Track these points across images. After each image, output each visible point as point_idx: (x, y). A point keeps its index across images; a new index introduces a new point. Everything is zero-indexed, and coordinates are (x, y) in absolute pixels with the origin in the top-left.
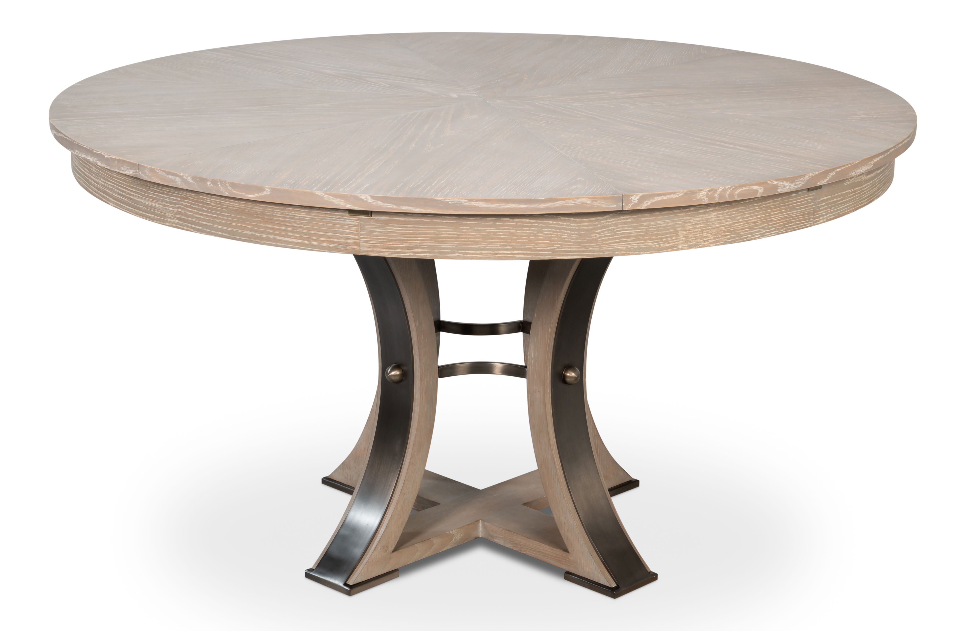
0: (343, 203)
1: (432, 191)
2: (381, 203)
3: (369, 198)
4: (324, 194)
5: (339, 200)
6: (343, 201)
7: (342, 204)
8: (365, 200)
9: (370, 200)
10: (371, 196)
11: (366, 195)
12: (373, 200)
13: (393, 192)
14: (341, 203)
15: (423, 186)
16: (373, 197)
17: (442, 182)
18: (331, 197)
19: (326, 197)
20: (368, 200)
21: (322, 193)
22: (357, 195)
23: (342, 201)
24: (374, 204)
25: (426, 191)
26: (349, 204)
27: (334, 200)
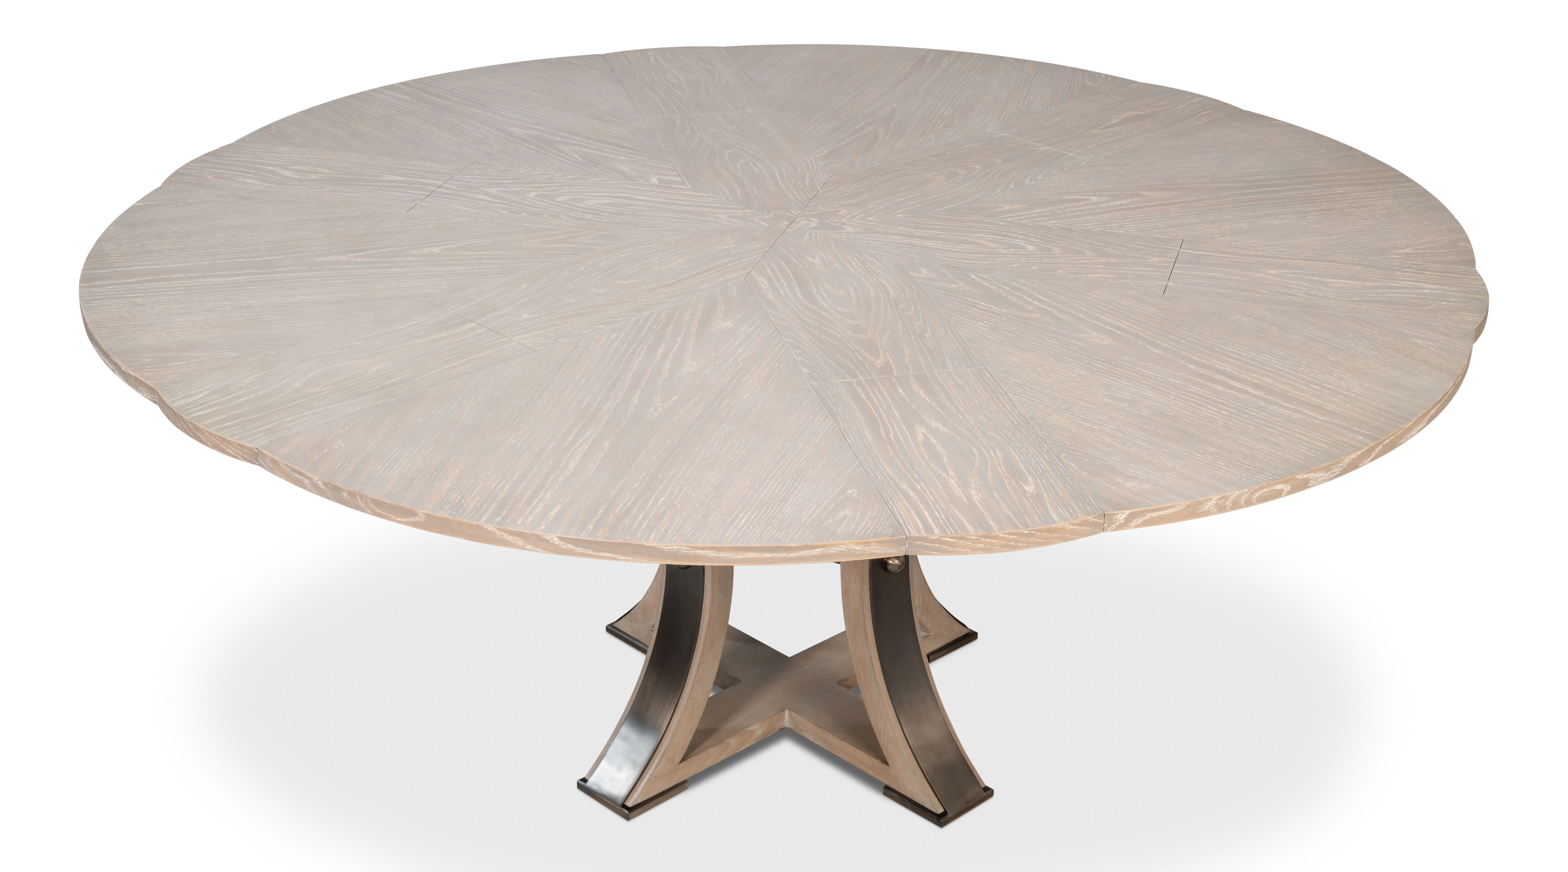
0: (522, 543)
2: (572, 546)
3: (556, 539)
4: (496, 530)
5: (515, 538)
6: (522, 540)
7: (520, 544)
8: (551, 541)
9: (557, 542)
10: (559, 538)
11: (553, 536)
12: (562, 543)
14: (519, 542)
16: (560, 538)
18: (506, 534)
19: (498, 533)
20: (555, 541)
21: (493, 528)
22: (539, 533)
23: (520, 540)
24: (563, 547)
26: (530, 545)
27: (510, 538)
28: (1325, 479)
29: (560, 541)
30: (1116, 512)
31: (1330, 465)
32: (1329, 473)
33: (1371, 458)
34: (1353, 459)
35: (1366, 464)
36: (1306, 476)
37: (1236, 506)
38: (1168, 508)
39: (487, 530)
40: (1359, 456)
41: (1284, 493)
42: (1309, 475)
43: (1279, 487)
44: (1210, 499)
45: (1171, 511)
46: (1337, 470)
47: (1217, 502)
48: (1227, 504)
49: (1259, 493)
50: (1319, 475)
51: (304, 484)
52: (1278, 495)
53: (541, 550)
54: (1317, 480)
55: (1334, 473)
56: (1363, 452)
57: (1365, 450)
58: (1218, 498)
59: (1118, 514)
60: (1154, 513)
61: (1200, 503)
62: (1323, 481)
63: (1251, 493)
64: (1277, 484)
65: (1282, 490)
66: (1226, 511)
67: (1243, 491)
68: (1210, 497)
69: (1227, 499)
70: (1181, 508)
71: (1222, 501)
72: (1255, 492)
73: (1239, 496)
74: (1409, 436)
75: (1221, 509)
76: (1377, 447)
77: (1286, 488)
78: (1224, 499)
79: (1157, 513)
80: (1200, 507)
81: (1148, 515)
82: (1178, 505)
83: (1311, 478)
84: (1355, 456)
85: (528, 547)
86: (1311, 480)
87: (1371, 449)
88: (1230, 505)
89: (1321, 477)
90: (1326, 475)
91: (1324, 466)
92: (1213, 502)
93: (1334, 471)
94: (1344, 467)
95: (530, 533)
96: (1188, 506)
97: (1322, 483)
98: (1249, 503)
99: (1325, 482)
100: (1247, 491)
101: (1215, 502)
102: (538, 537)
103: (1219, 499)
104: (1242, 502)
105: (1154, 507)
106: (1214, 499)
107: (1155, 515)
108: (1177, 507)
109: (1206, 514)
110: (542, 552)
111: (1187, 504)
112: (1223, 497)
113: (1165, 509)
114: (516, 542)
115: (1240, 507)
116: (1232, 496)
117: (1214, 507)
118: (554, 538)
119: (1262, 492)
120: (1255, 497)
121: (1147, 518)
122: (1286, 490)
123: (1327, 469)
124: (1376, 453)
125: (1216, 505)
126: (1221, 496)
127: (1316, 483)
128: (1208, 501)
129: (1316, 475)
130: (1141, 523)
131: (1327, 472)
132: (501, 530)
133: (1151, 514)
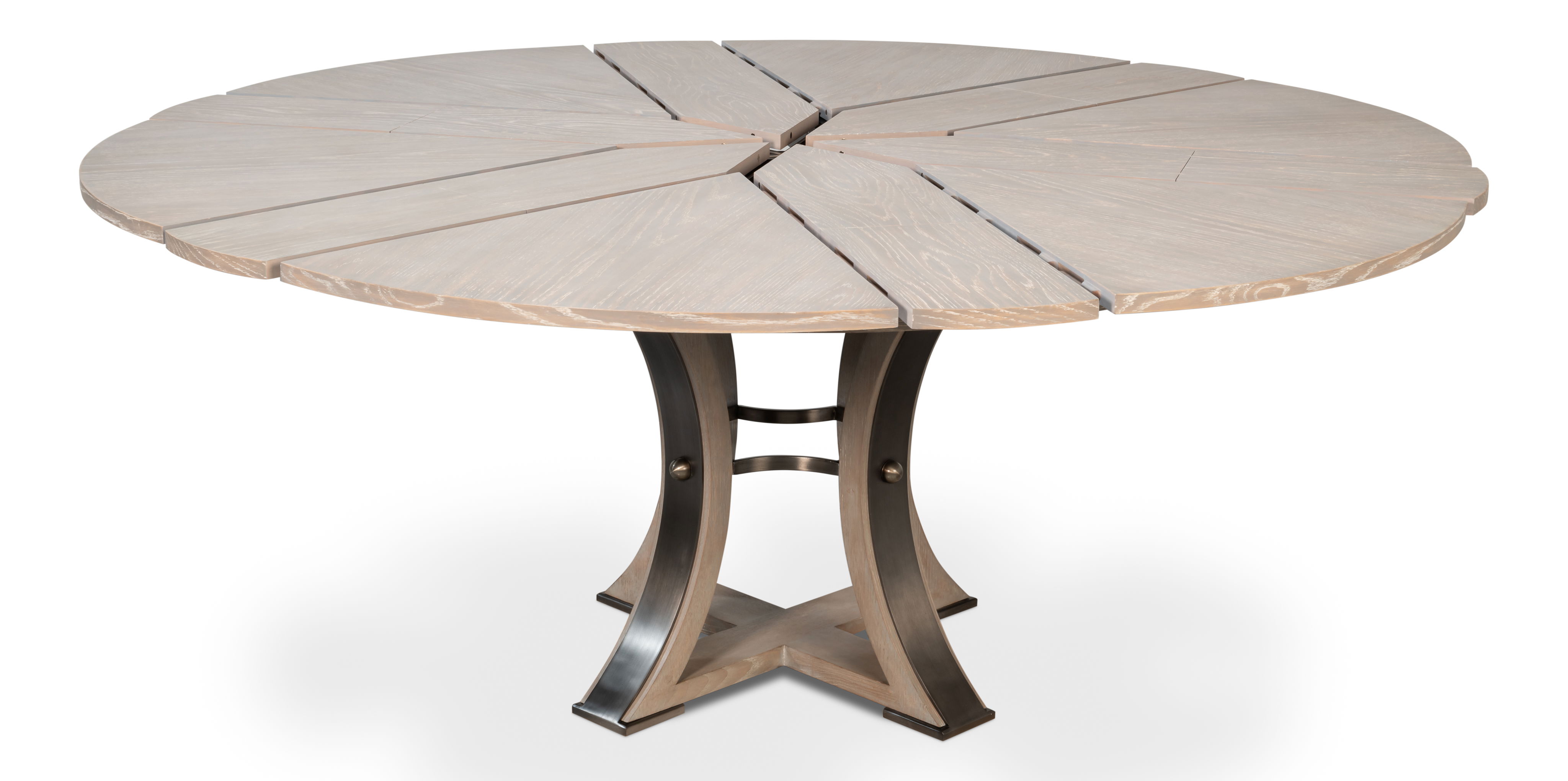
0: (536, 318)
1: (652, 302)
2: (585, 318)
3: (569, 311)
4: (511, 306)
5: (531, 313)
6: (536, 315)
7: (534, 319)
8: (564, 314)
9: (570, 315)
10: (572, 310)
11: (566, 308)
12: (574, 315)
13: (601, 303)
14: (534, 317)
15: (642, 295)
16: (574, 310)
17: (667, 289)
18: (521, 310)
19: (514, 309)
20: (568, 313)
21: (508, 305)
22: (553, 307)
23: (534, 315)
24: (576, 319)
25: (644, 302)
26: (545, 320)
27: (525, 314)
28: (1323, 286)
29: (573, 313)
30: (1125, 294)
31: (1327, 272)
32: (1327, 280)
33: (1367, 275)
34: (1350, 271)
35: (1362, 280)
36: (1304, 279)
37: (1238, 300)
38: (1174, 294)
39: (503, 307)
40: (1355, 269)
41: (1284, 293)
42: (1307, 278)
43: (1279, 286)
44: (1214, 289)
45: (1177, 297)
46: (1334, 279)
47: (1221, 293)
48: (1230, 296)
49: (1260, 289)
50: (1317, 280)
51: (325, 287)
52: (1277, 294)
53: (554, 324)
54: (1314, 285)
55: (1331, 281)
56: (1358, 266)
57: (1360, 264)
58: (1221, 288)
59: (1128, 295)
60: (1161, 298)
61: (1203, 292)
62: (1321, 288)
63: (1253, 288)
64: (1277, 282)
65: (1282, 290)
66: (1230, 304)
67: (1245, 285)
68: (1214, 287)
69: (1230, 291)
70: (1187, 295)
71: (1225, 292)
72: (1256, 287)
73: (1242, 290)
74: (1402, 264)
75: (1225, 301)
76: (1371, 265)
77: (1286, 288)
78: (1227, 291)
79: (1164, 297)
80: (1205, 296)
81: (1156, 299)
82: (1183, 292)
83: (1309, 282)
84: (1351, 269)
85: (542, 321)
86: (1309, 284)
87: (1366, 266)
88: (1233, 297)
89: (1318, 283)
90: (1324, 282)
91: (1321, 273)
92: (1217, 292)
93: (1331, 279)
94: (1341, 277)
95: (544, 307)
96: (1193, 294)
97: (1320, 290)
98: (1251, 298)
99: (1323, 289)
100: (1248, 285)
101: (1218, 293)
102: (553, 311)
103: (1222, 290)
104: (1245, 296)
105: (1160, 292)
106: (1217, 290)
107: (1163, 300)
108: (1183, 293)
109: (1210, 304)
110: (555, 326)
111: (1193, 291)
112: (1226, 289)
113: (1172, 295)
114: (531, 317)
115: (1243, 301)
116: (1234, 288)
117: (1218, 298)
118: (567, 311)
119: (1262, 288)
120: (1257, 292)
121: (1155, 302)
122: (1285, 290)
123: (1325, 276)
124: (1371, 271)
125: (1220, 296)
126: (1224, 287)
127: (1314, 288)
128: (1212, 291)
129: (1315, 280)
130: (1149, 307)
131: (1325, 279)
132: (516, 306)
133: (1159, 298)
